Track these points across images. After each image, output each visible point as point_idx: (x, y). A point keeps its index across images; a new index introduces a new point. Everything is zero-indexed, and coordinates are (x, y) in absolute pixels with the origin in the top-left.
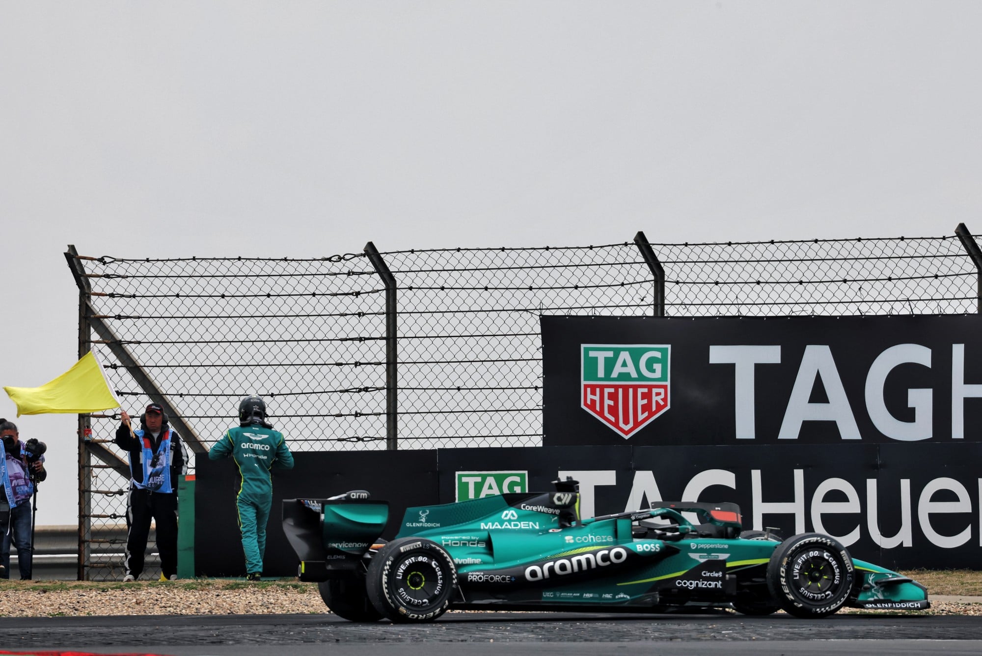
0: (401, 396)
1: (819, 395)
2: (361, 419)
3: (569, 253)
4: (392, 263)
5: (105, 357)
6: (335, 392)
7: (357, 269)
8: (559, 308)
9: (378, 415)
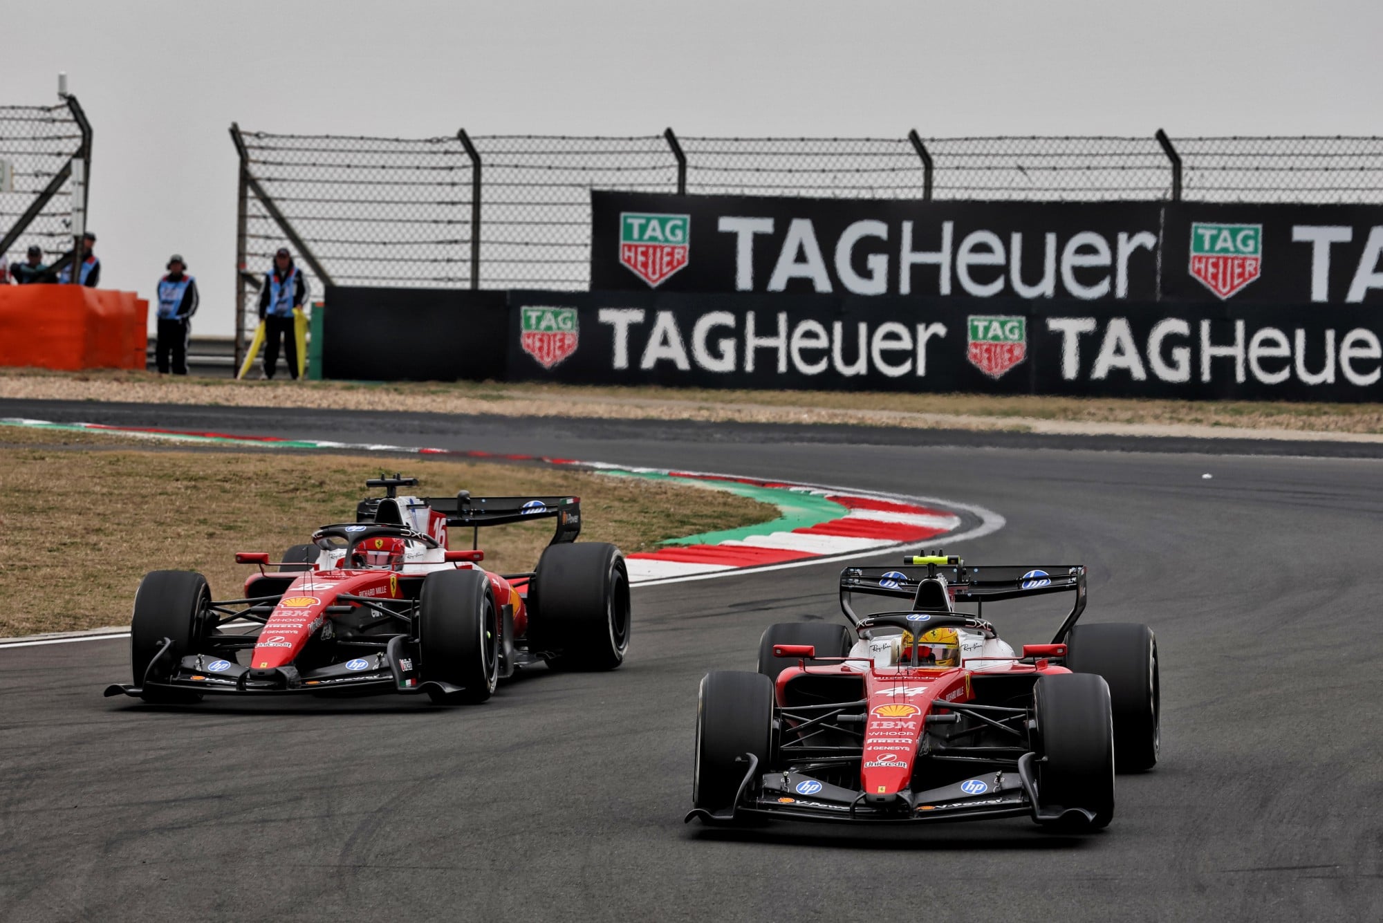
0: (483, 248)
1: (801, 257)
2: (452, 264)
3: (614, 143)
4: (478, 146)
5: (259, 210)
6: (432, 242)
7: (451, 150)
8: (605, 185)
9: (464, 261)
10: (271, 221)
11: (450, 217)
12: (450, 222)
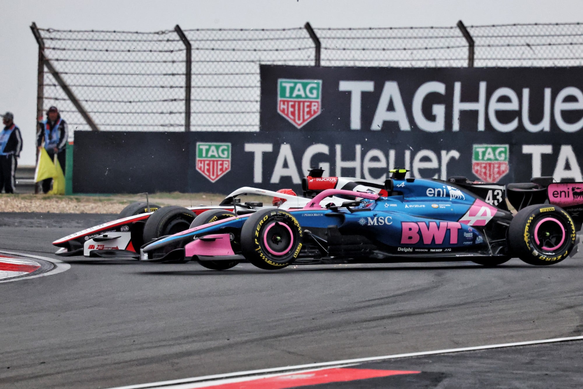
0: (192, 104)
1: (391, 107)
2: (172, 115)
3: (273, 32)
4: (189, 36)
5: (50, 80)
6: (160, 101)
7: (171, 39)
8: (269, 61)
9: (180, 113)
10: (59, 88)
11: (172, 84)
12: (171, 87)
